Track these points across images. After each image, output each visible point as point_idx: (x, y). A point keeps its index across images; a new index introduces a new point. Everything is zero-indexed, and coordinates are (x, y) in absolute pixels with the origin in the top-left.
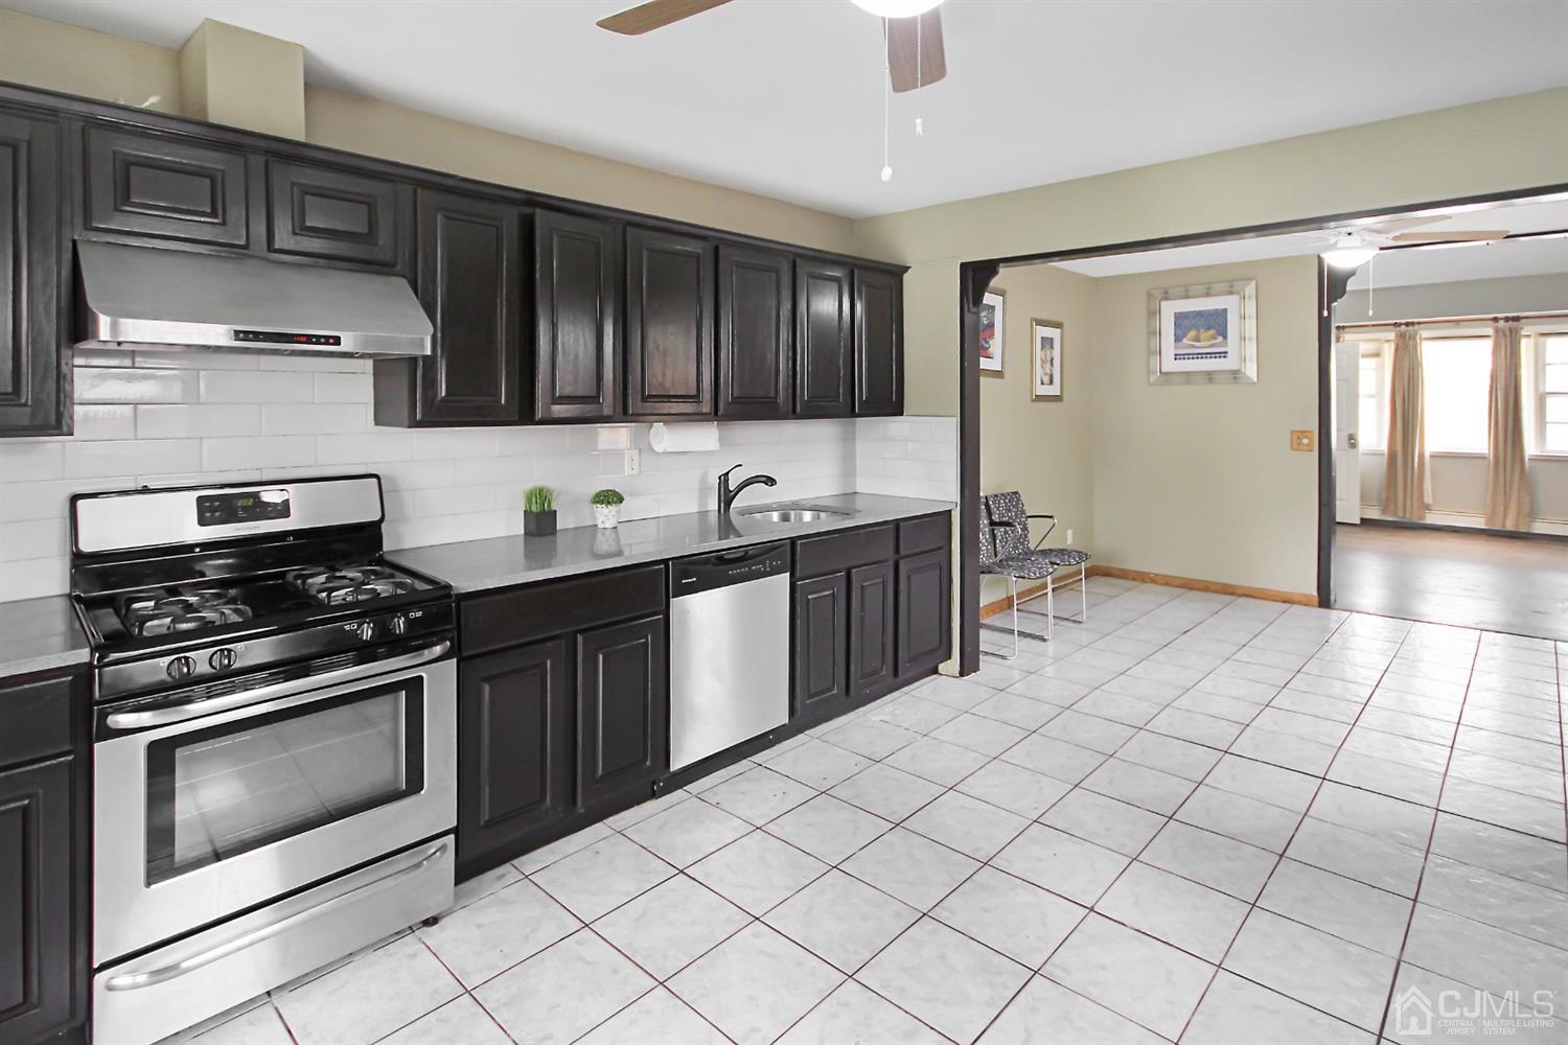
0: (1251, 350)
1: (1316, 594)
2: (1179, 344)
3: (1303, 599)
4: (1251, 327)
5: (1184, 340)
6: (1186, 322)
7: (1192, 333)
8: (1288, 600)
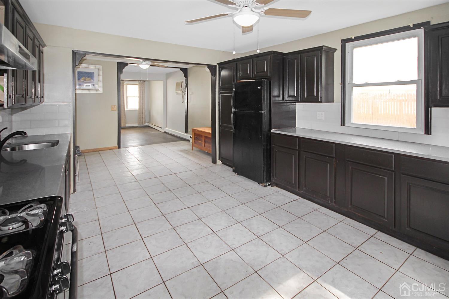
0: (101, 84)
1: (117, 146)
2: (79, 81)
3: (114, 148)
4: (101, 78)
5: (81, 80)
6: (81, 75)
7: (83, 78)
8: (110, 149)
